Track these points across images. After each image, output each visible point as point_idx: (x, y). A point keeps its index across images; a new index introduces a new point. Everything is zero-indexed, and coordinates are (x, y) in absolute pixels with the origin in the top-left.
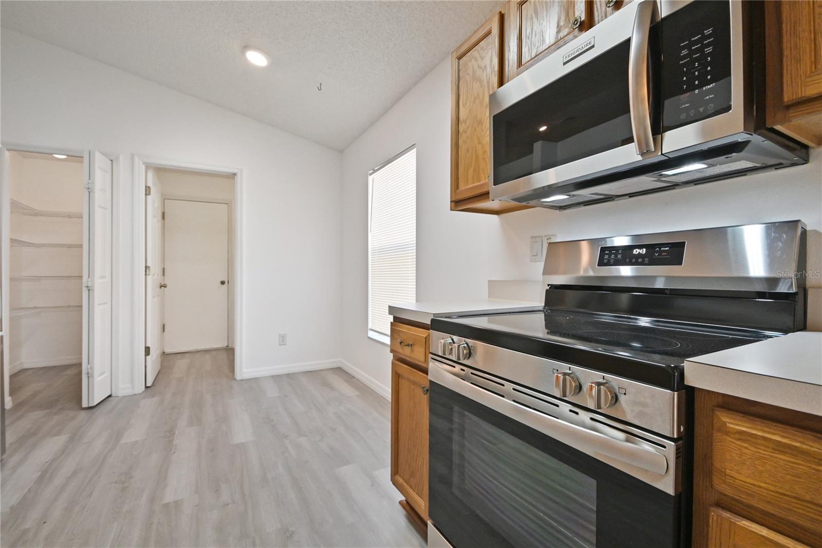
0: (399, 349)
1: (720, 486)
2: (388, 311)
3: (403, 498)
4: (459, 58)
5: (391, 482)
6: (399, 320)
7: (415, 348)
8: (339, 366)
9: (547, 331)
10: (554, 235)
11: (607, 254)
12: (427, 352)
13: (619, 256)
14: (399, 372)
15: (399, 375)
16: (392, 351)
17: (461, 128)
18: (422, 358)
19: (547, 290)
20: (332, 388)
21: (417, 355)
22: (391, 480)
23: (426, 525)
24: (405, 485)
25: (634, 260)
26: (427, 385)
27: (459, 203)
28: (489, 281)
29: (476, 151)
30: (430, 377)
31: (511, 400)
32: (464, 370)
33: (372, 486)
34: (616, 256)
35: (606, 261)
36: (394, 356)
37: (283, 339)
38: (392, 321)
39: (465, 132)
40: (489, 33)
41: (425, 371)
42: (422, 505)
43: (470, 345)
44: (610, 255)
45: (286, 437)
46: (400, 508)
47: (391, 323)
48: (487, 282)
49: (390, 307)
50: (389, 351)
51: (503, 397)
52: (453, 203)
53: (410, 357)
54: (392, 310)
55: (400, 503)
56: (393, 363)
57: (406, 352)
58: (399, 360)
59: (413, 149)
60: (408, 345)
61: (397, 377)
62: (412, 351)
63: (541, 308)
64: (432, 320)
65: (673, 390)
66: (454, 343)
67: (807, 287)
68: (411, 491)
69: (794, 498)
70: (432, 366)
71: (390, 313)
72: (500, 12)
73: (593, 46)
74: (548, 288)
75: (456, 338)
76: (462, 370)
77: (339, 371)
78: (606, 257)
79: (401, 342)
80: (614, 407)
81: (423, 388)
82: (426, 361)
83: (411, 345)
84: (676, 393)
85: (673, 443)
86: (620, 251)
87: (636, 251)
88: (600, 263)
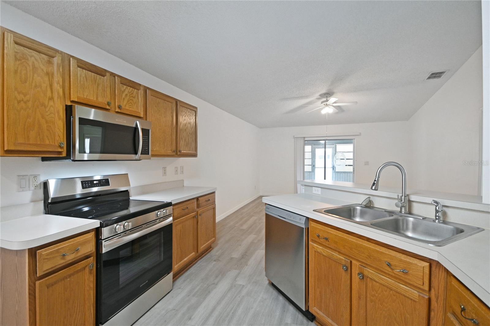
7: (82, 248)
13: (90, 184)
25: (95, 185)
32: (126, 233)
44: (86, 184)
78: (84, 185)
86: (89, 182)
87: (95, 182)
88: (83, 188)
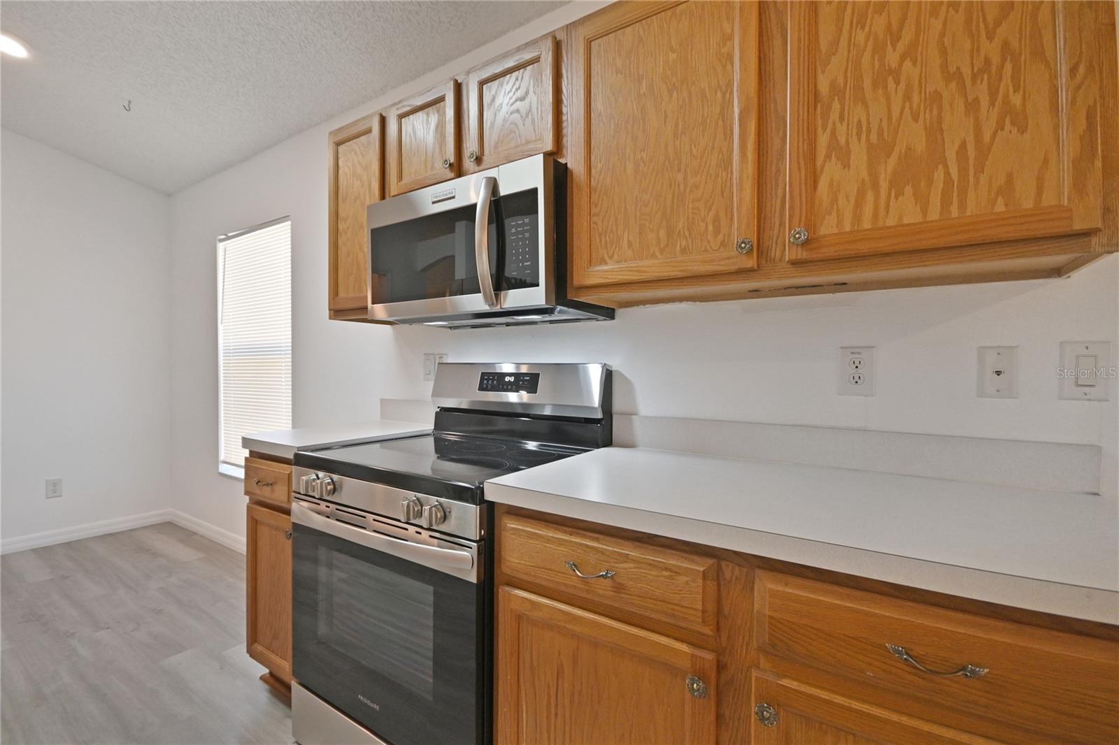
0: (257, 490)
1: (505, 569)
2: (241, 444)
3: (266, 671)
4: (338, 144)
5: (248, 655)
6: (259, 455)
7: (277, 487)
8: (167, 518)
9: (437, 455)
10: (445, 354)
11: (486, 379)
12: (291, 491)
13: (495, 382)
14: (256, 517)
15: (256, 521)
16: (247, 493)
17: (341, 226)
18: (284, 498)
19: (437, 413)
20: (155, 554)
21: (278, 495)
22: (248, 652)
23: (289, 688)
24: (266, 652)
25: (505, 387)
26: (289, 528)
27: (338, 313)
28: (382, 400)
29: (357, 257)
30: (294, 519)
31: (370, 531)
32: (329, 507)
33: (222, 668)
34: (493, 382)
35: (485, 386)
36: (250, 499)
37: (54, 488)
38: (248, 456)
39: (346, 233)
40: (369, 131)
41: (287, 512)
42: (285, 667)
43: (335, 480)
44: (488, 380)
45: (73, 635)
46: (261, 684)
47: (246, 458)
48: (379, 402)
49: (244, 439)
50: (243, 493)
51: (365, 528)
52: (332, 312)
53: (270, 499)
54: (246, 442)
55: (262, 678)
56: (249, 509)
57: (266, 494)
58: (257, 503)
59: (286, 221)
60: (267, 485)
61: (254, 526)
62: (273, 491)
63: (431, 432)
64: (296, 455)
65: (476, 505)
66: (318, 478)
67: (613, 412)
68: (273, 657)
69: (537, 567)
70: (295, 506)
71: (244, 446)
72: (381, 115)
73: (453, 197)
74: (438, 410)
75: (321, 474)
76: (327, 506)
77: (169, 527)
78: (485, 382)
79: (259, 482)
80: (444, 524)
81: (286, 532)
82: (289, 501)
83: (271, 484)
84: (478, 507)
85: (476, 544)
86: (496, 378)
87: (507, 379)
88: (481, 388)
